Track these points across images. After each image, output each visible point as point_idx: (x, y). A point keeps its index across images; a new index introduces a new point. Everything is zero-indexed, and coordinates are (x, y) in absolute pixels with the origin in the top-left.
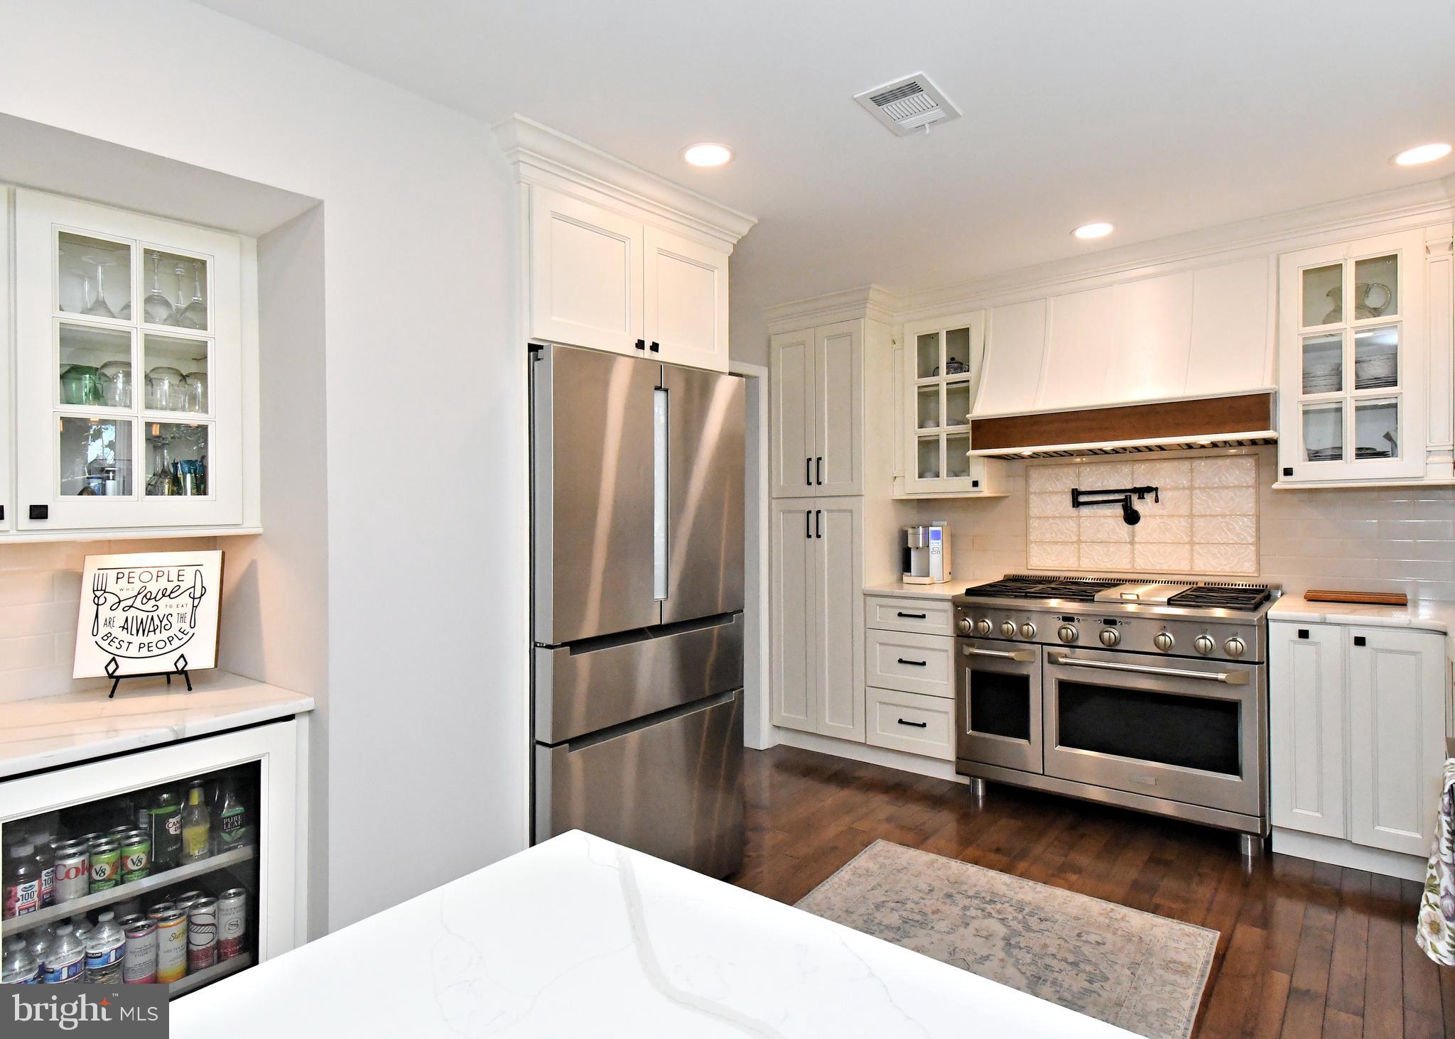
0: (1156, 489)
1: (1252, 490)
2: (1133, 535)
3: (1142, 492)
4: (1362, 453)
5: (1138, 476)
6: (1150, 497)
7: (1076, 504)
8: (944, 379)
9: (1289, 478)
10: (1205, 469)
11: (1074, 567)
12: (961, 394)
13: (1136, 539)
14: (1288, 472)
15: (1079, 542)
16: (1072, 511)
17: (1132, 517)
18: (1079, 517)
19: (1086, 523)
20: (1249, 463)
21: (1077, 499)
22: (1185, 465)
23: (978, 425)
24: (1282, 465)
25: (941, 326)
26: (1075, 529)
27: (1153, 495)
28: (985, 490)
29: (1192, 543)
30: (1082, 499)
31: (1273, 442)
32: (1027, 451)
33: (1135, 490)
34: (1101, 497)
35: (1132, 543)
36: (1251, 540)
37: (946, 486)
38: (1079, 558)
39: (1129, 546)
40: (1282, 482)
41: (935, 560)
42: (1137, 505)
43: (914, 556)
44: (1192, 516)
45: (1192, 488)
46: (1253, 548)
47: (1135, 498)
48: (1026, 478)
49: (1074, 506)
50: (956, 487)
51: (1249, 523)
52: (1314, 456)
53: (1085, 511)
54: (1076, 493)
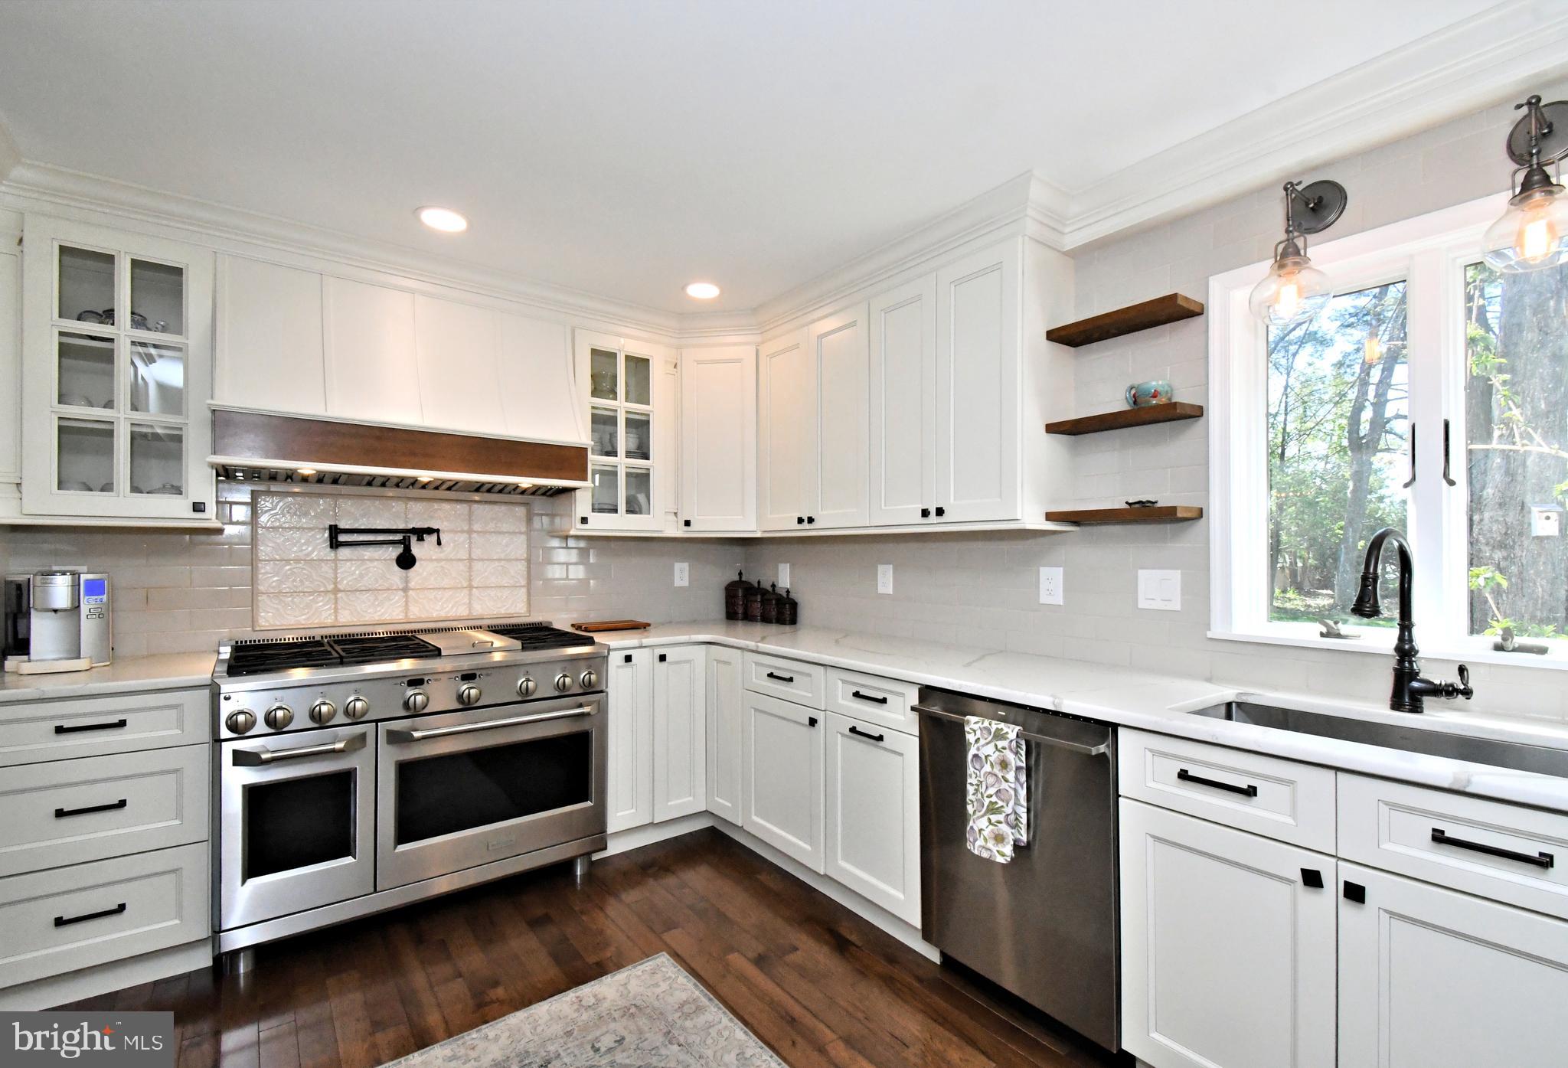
0: (438, 531)
1: (523, 538)
2: (407, 581)
3: (421, 533)
4: (630, 509)
5: (416, 515)
6: (431, 539)
7: (335, 544)
9: (585, 526)
11: (330, 621)
13: (412, 585)
14: (583, 520)
15: (336, 591)
16: (331, 554)
17: (406, 561)
18: (336, 560)
19: (344, 568)
21: (336, 537)
24: (578, 513)
25: (121, 251)
26: (331, 575)
27: (434, 537)
28: (211, 518)
29: (471, 587)
30: (342, 538)
33: (414, 531)
34: (373, 538)
35: (405, 590)
36: (523, 582)
37: (126, 507)
38: (336, 610)
39: (401, 593)
40: (580, 529)
42: (416, 549)
44: (470, 559)
45: (470, 532)
46: (524, 590)
47: (414, 539)
48: (253, 505)
49: (331, 547)
51: (522, 567)
52: (598, 509)
53: (344, 552)
54: (334, 531)
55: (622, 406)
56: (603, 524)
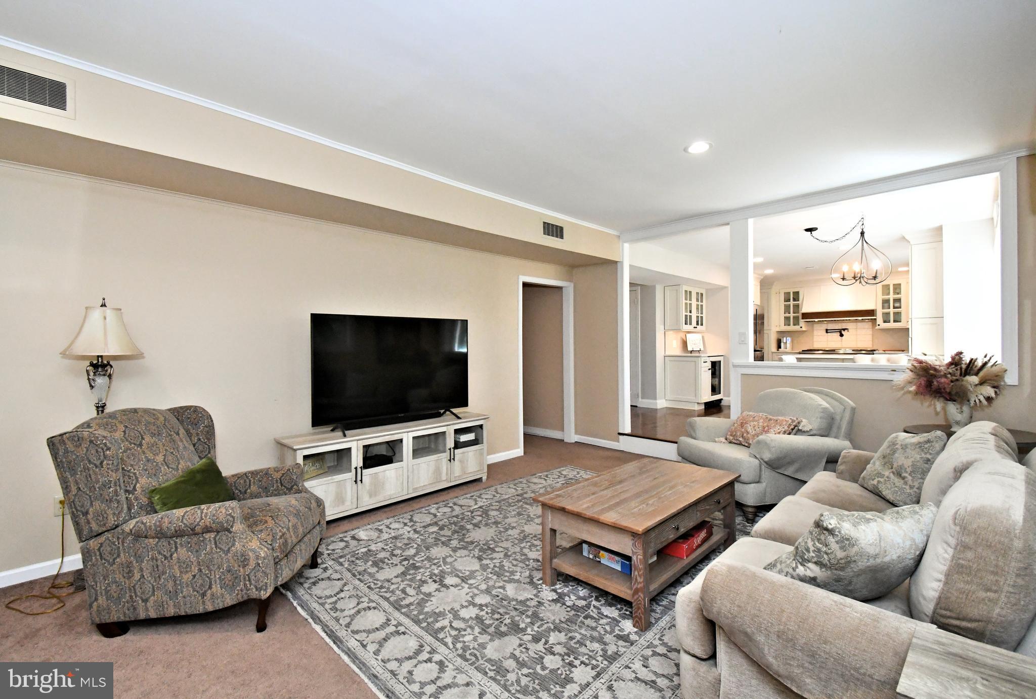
0: (848, 329)
1: (871, 329)
2: (842, 339)
3: (844, 330)
4: (895, 321)
5: (844, 326)
6: (846, 331)
7: (827, 332)
8: (792, 303)
10: (859, 324)
12: (797, 307)
14: (879, 325)
15: (827, 340)
16: (826, 334)
17: (842, 335)
19: (829, 337)
20: (870, 323)
21: (827, 331)
22: (855, 323)
23: (803, 314)
24: (877, 324)
25: (791, 291)
26: (826, 338)
28: (804, 329)
29: (856, 340)
30: (829, 331)
31: (876, 319)
32: (816, 320)
33: (842, 329)
34: (834, 331)
35: (842, 341)
36: (871, 339)
37: (792, 328)
38: (827, 344)
39: (840, 342)
40: (877, 327)
41: (788, 345)
42: (843, 332)
43: (782, 345)
44: (856, 334)
45: (857, 328)
46: (871, 342)
48: (813, 327)
50: (797, 328)
51: (870, 336)
52: (885, 322)
53: (829, 334)
55: (892, 297)
56: (887, 325)
